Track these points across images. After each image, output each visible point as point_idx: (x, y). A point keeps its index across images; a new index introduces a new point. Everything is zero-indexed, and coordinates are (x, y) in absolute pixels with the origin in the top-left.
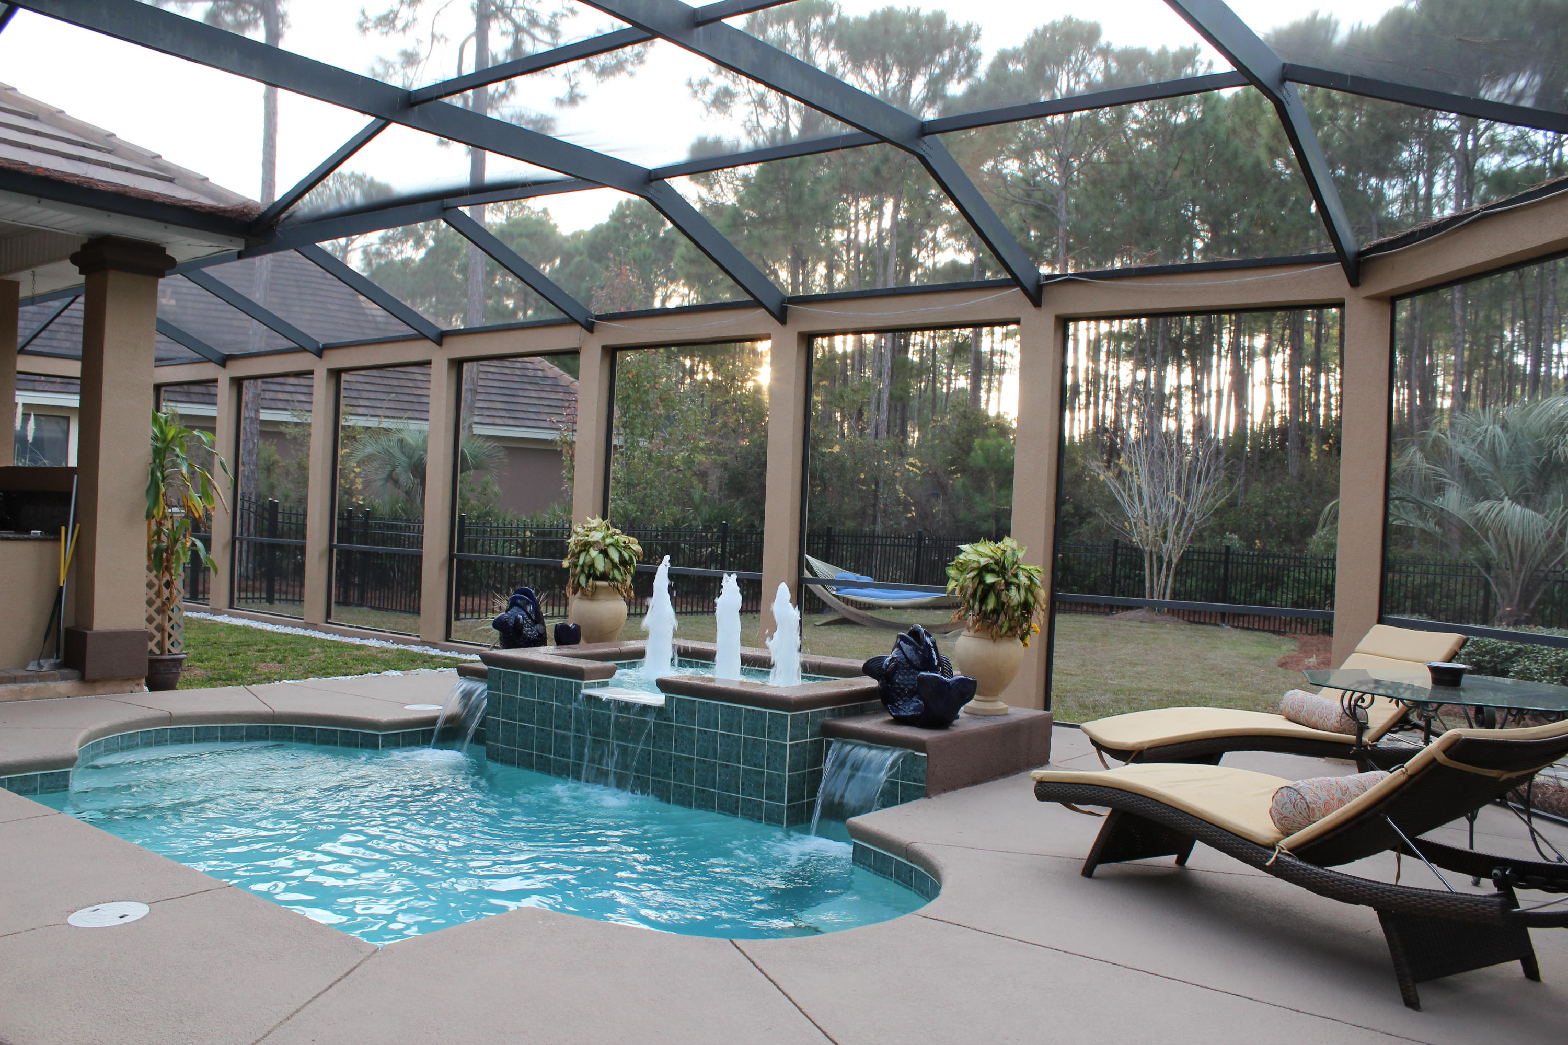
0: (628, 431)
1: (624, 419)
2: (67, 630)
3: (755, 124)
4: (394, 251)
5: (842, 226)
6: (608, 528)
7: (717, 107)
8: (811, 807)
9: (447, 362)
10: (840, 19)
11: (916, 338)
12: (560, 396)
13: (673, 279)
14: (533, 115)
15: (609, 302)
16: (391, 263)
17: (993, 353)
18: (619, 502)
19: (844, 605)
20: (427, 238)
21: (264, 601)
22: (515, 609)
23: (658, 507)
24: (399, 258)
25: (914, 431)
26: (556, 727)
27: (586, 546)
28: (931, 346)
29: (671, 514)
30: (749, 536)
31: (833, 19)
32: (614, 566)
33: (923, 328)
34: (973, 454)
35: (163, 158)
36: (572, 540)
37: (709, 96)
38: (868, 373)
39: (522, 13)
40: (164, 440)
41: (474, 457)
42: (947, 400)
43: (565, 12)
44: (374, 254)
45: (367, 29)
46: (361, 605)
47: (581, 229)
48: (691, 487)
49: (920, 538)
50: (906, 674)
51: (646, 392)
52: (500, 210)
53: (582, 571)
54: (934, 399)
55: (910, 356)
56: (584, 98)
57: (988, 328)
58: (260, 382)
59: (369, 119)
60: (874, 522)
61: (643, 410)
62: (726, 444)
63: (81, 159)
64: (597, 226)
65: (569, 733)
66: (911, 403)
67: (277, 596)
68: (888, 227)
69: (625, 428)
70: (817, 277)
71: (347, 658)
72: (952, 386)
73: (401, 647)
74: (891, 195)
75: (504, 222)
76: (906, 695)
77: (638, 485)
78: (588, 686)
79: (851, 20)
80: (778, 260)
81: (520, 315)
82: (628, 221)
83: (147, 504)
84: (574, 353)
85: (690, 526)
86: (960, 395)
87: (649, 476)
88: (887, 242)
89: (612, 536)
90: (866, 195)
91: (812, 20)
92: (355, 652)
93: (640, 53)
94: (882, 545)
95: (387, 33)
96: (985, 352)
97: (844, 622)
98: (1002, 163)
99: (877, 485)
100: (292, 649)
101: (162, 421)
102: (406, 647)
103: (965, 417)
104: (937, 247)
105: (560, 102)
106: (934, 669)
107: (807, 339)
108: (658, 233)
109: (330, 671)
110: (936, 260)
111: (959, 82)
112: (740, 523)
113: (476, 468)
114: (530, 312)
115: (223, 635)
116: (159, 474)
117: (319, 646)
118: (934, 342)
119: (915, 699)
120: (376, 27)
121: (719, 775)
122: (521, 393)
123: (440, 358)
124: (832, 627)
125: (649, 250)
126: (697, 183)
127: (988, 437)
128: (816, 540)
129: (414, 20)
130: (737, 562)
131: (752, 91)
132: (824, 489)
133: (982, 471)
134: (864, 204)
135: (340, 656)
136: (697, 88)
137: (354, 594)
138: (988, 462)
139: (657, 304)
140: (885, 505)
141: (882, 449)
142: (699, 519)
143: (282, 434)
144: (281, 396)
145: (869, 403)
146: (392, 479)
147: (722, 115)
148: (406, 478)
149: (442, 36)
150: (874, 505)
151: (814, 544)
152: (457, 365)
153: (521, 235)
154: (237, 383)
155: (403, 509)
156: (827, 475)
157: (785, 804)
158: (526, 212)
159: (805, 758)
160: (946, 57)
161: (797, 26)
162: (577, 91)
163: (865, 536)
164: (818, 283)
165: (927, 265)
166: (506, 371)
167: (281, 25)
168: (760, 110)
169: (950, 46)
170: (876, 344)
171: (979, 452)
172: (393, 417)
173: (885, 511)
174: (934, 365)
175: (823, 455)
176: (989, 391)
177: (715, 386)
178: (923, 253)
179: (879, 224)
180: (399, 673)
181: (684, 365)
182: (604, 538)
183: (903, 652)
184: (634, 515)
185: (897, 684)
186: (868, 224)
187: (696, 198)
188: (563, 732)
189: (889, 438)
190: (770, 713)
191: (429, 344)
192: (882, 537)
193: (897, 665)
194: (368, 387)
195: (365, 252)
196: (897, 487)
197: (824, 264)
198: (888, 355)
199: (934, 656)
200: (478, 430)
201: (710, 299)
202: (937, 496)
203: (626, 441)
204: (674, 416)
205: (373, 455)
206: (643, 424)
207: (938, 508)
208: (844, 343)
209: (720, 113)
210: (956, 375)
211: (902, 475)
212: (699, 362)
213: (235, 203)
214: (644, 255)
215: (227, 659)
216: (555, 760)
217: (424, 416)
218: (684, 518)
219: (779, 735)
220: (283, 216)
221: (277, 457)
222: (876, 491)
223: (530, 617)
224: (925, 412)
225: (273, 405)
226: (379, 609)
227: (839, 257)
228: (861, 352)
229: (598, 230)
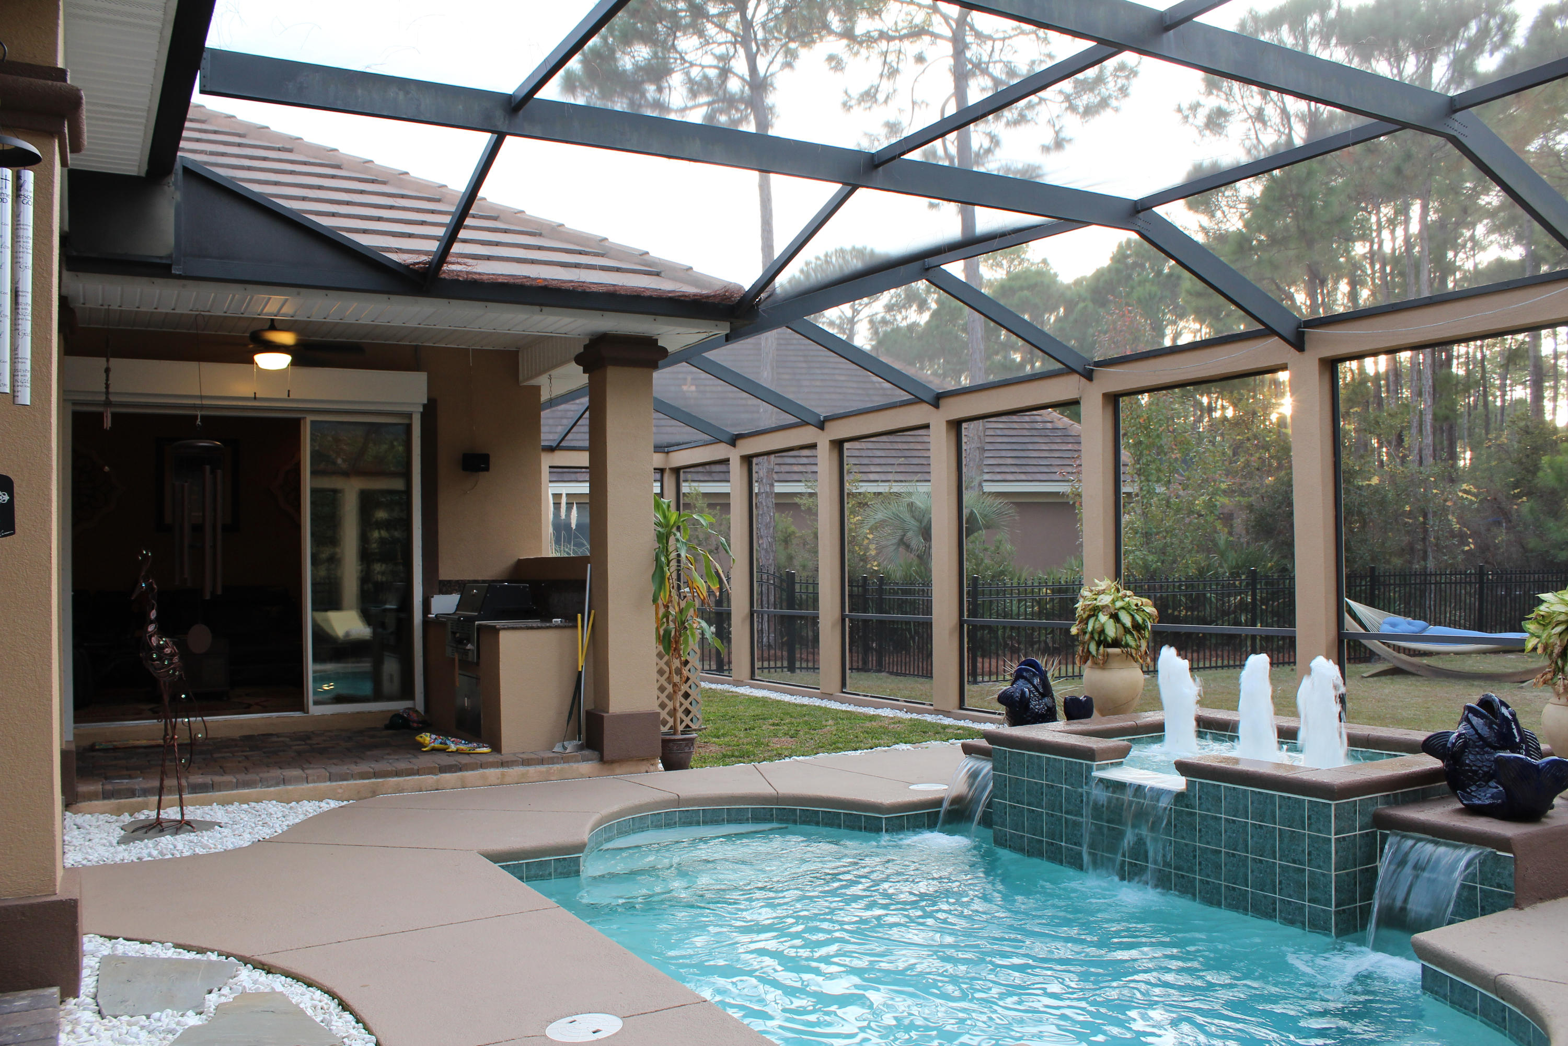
0: (1143, 478)
1: (1138, 466)
2: (588, 713)
3: (1255, 141)
4: (899, 317)
5: (1363, 238)
6: (1118, 591)
7: (1211, 130)
8: (1366, 912)
9: (945, 423)
10: (1340, 12)
11: (1460, 350)
12: (1070, 447)
13: (1181, 316)
14: (1020, 166)
15: (1113, 346)
16: (898, 329)
17: (1556, 356)
18: (1138, 553)
19: (1395, 654)
20: (929, 301)
21: (785, 670)
22: (1021, 682)
23: (1179, 556)
24: (904, 324)
25: (1464, 452)
26: (1067, 813)
27: (1095, 611)
28: (1479, 356)
29: (1195, 562)
30: (1281, 582)
31: (1332, 14)
32: (1127, 631)
33: (1466, 339)
34: (1540, 474)
35: (651, 254)
36: (1079, 605)
37: (1201, 117)
38: (1406, 393)
39: (999, 66)
40: (667, 525)
41: (985, 516)
42: (1502, 415)
43: (1042, 58)
44: (879, 323)
45: (851, 107)
46: (880, 671)
47: (1083, 275)
48: (1216, 532)
49: (1481, 573)
50: (1478, 753)
51: (1158, 436)
52: (1000, 265)
53: (1092, 638)
54: (1487, 416)
55: (1454, 370)
56: (1070, 141)
57: (1549, 330)
58: (773, 456)
59: (837, 187)
60: (1425, 558)
61: (1158, 454)
62: (1250, 484)
63: (577, 266)
64: (1098, 271)
65: (1081, 820)
66: (1459, 421)
67: (798, 664)
68: (1416, 232)
69: (1139, 475)
70: (1339, 296)
71: (858, 731)
72: (1508, 397)
73: (915, 716)
74: (1417, 197)
75: (1004, 277)
76: (1480, 780)
77: (1157, 534)
78: (1101, 768)
79: (1354, 10)
80: (1293, 283)
81: (1028, 367)
82: (1130, 261)
83: (653, 588)
84: (1076, 402)
85: (1216, 573)
86: (1518, 407)
87: (1168, 524)
88: (1417, 249)
89: (1122, 598)
90: (1387, 201)
91: (1309, 19)
92: (868, 724)
93: (1123, 86)
94: (1436, 583)
95: (870, 108)
96: (1546, 357)
97: (1396, 672)
98: (1553, 139)
99: (1425, 516)
100: (806, 723)
101: (665, 506)
102: (919, 717)
103: (1527, 433)
104: (1477, 245)
105: (1046, 149)
106: (1515, 748)
107: (1331, 365)
108: (1163, 270)
109: (840, 745)
110: (1477, 261)
111: (1492, 54)
112: (1271, 568)
113: (987, 527)
114: (1038, 364)
115: (741, 708)
116: (663, 559)
117: (833, 719)
118: (1482, 352)
119: (1492, 784)
120: (860, 104)
121: (1252, 871)
122: (1031, 447)
123: (938, 420)
124: (1383, 678)
125: (1154, 289)
126: (1197, 211)
127: (1558, 452)
128: (1358, 581)
129: (895, 91)
130: (1270, 609)
131: (1247, 107)
132: (1364, 524)
133: (1553, 492)
134: (1387, 211)
135: (852, 728)
136: (1186, 113)
137: (873, 659)
138: (1561, 481)
139: (1167, 342)
140: (1437, 538)
141: (1429, 476)
142: (1225, 565)
143: (797, 506)
144: (796, 469)
145: (1409, 427)
146: (903, 543)
147: (1217, 136)
148: (916, 541)
149: (922, 102)
150: (1424, 539)
151: (1356, 586)
152: (956, 425)
153: (1022, 289)
154: (748, 460)
155: (917, 573)
156: (1365, 510)
157: (1333, 909)
158: (1025, 265)
159: (1355, 854)
160: (1473, 28)
161: (1292, 29)
162: (1062, 135)
163: (1416, 574)
164: (1341, 304)
165: (1466, 267)
166: (1015, 426)
167: (770, 117)
168: (1258, 125)
169: (1476, 15)
170: (1414, 362)
171: (1549, 471)
172: (901, 481)
173: (1437, 545)
174: (1483, 377)
175: (1360, 488)
176: (1555, 399)
177: (1236, 423)
178: (1461, 255)
179: (1406, 230)
180: (909, 746)
181: (1201, 404)
182: (1113, 601)
183: (1473, 726)
184: (1154, 566)
185: (1468, 765)
186: (1393, 232)
187: (1197, 228)
188: (1074, 818)
189: (1436, 464)
190: (1309, 801)
191: (926, 408)
192: (1436, 575)
193: (1465, 743)
194: (879, 453)
195: (871, 322)
196: (1450, 517)
197: (1345, 281)
198: (1428, 373)
199: (1515, 731)
200: (989, 488)
201: (1221, 332)
202: (1499, 524)
203: (1141, 489)
204: (1191, 459)
205: (884, 521)
206: (1159, 470)
207: (1501, 537)
208: (1376, 363)
209: (1215, 135)
210: (1511, 385)
211: (1455, 504)
212: (1217, 398)
213: (717, 288)
214: (1150, 294)
215: (742, 734)
216: (1067, 848)
217: (927, 477)
218: (1209, 565)
219: (1321, 828)
220: (763, 295)
221: (793, 528)
222: (1424, 523)
223: (1037, 690)
224: (1477, 430)
225: (788, 477)
226: (897, 674)
227: (1362, 271)
228: (1395, 373)
229: (1099, 274)
